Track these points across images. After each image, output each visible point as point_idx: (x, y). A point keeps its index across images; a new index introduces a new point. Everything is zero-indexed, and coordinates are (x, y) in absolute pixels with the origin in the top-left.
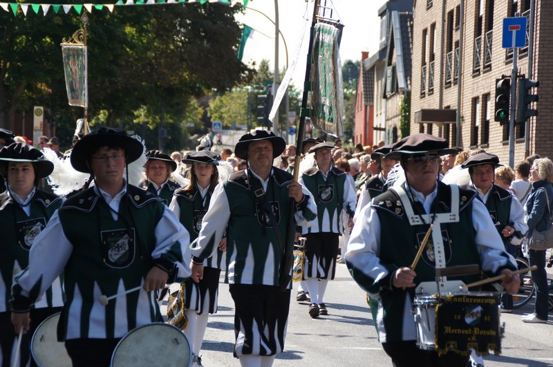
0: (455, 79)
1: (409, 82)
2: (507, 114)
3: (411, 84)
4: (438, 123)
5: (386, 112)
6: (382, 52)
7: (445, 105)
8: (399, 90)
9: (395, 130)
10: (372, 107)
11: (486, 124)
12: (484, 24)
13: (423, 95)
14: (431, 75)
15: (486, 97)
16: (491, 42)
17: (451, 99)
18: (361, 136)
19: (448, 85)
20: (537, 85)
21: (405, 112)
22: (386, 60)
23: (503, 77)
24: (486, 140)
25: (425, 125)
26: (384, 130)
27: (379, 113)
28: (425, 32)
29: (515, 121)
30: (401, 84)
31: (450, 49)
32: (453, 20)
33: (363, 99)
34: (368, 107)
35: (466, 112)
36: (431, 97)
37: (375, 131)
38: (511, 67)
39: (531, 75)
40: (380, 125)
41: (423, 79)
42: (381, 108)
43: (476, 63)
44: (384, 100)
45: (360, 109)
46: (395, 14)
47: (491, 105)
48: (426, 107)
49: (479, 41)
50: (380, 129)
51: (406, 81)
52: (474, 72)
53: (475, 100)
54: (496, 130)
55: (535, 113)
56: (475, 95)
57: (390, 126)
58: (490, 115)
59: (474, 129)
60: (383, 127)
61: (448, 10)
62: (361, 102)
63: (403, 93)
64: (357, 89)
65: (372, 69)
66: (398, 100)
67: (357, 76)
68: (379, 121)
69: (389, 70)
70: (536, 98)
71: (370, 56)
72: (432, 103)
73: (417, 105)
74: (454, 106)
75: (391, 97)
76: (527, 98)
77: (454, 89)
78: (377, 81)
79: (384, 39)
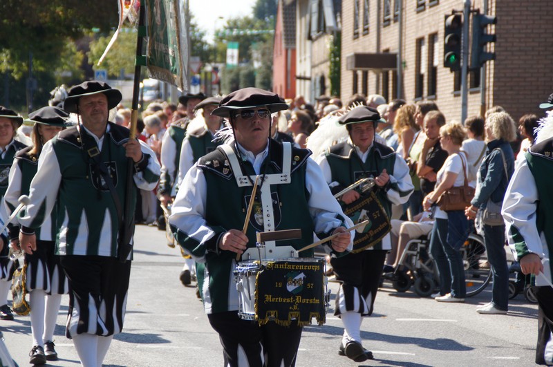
0: (395, 16)
1: (339, 20)
2: (458, 58)
3: (341, 22)
4: (376, 70)
5: (311, 57)
7: (383, 47)
8: (327, 30)
9: (323, 79)
10: (294, 51)
11: (433, 71)
13: (356, 35)
14: (366, 11)
15: (433, 37)
17: (390, 41)
18: (281, 87)
19: (387, 22)
20: (494, 21)
21: (335, 57)
23: (454, 12)
24: (433, 90)
25: (360, 73)
26: (309, 79)
27: (303, 58)
29: (468, 67)
30: (330, 22)
33: (283, 41)
34: (290, 52)
35: (409, 56)
36: (367, 38)
37: (298, 82)
39: (487, 10)
40: (305, 73)
41: (356, 15)
42: (305, 52)
44: (308, 43)
45: (279, 53)
47: (439, 47)
48: (360, 50)
50: (305, 78)
51: (336, 18)
52: (418, 6)
53: (420, 42)
54: (446, 78)
55: (492, 56)
56: (420, 35)
57: (317, 75)
58: (438, 60)
59: (419, 78)
60: (308, 75)
62: (281, 44)
63: (332, 33)
64: (275, 28)
65: (293, 3)
66: (326, 42)
67: (275, 12)
68: (303, 68)
69: (315, 5)
70: (493, 38)
72: (368, 45)
73: (350, 49)
74: (394, 49)
75: (318, 38)
76: (482, 39)
77: (394, 27)
78: (301, 18)
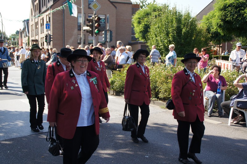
0: (37, 34)
2: (47, 41)
4: (35, 42)
5: (25, 40)
6: (24, 29)
7: (36, 39)
9: (27, 43)
10: (22, 39)
11: (43, 42)
12: (42, 25)
13: (32, 37)
14: (33, 33)
16: (43, 28)
18: (20, 44)
20: (52, 36)
21: (29, 40)
22: (24, 30)
23: (46, 34)
24: (43, 45)
28: (31, 26)
30: (28, 35)
31: (36, 29)
32: (36, 24)
38: (47, 32)
39: (51, 34)
44: (24, 38)
46: (26, 22)
47: (44, 39)
49: (41, 28)
52: (41, 33)
54: (45, 43)
55: (52, 41)
56: (41, 37)
59: (41, 43)
60: (24, 43)
61: (36, 22)
62: (20, 38)
65: (22, 32)
66: (27, 38)
67: (19, 33)
68: (23, 41)
69: (25, 32)
70: (52, 38)
71: (21, 30)
72: (34, 38)
73: (31, 39)
74: (37, 39)
76: (50, 38)
77: (37, 36)
78: (23, 34)
79: (24, 27)
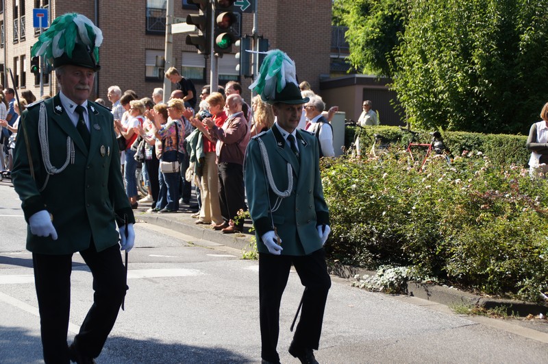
0: (2, 45)
2: (38, 68)
11: (23, 74)
12: (19, 11)
15: (23, 57)
16: (24, 23)
24: (24, 84)
29: (43, 73)
35: (10, 65)
43: (15, 35)
49: (16, 22)
52: (14, 41)
53: (16, 59)
54: (31, 78)
56: (16, 56)
58: (27, 69)
59: (16, 77)
74: (2, 61)
77: (1, 51)
